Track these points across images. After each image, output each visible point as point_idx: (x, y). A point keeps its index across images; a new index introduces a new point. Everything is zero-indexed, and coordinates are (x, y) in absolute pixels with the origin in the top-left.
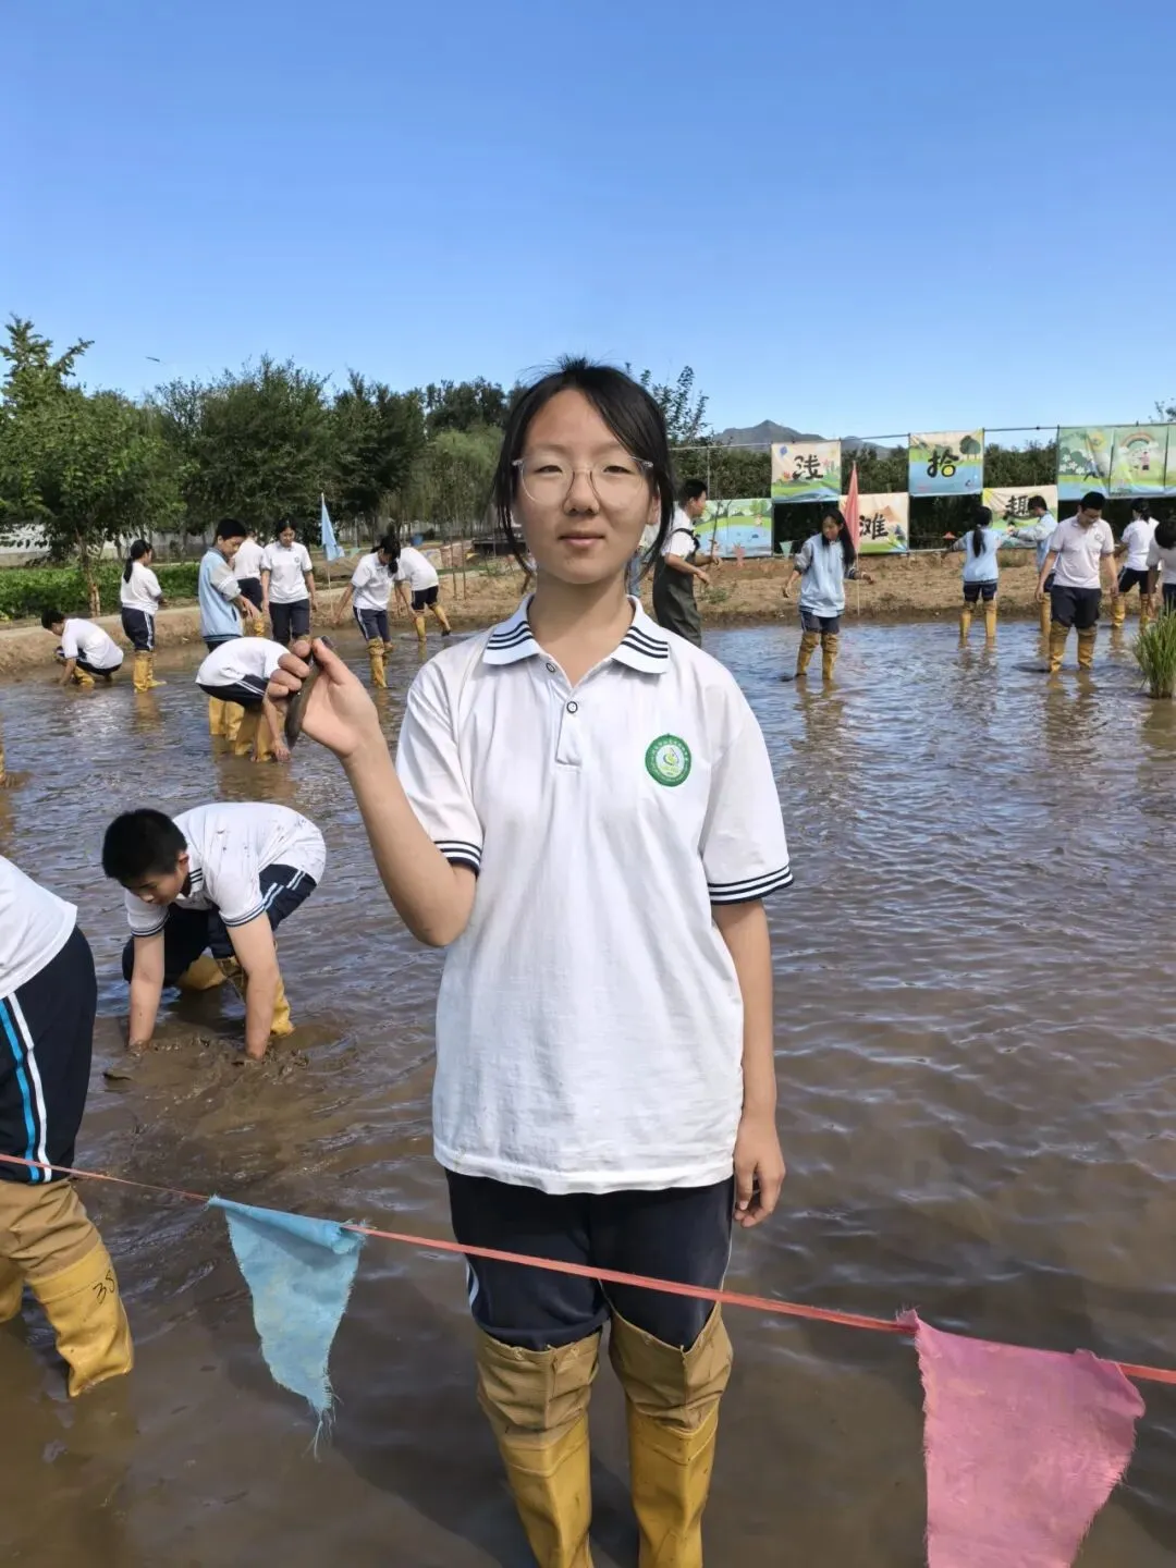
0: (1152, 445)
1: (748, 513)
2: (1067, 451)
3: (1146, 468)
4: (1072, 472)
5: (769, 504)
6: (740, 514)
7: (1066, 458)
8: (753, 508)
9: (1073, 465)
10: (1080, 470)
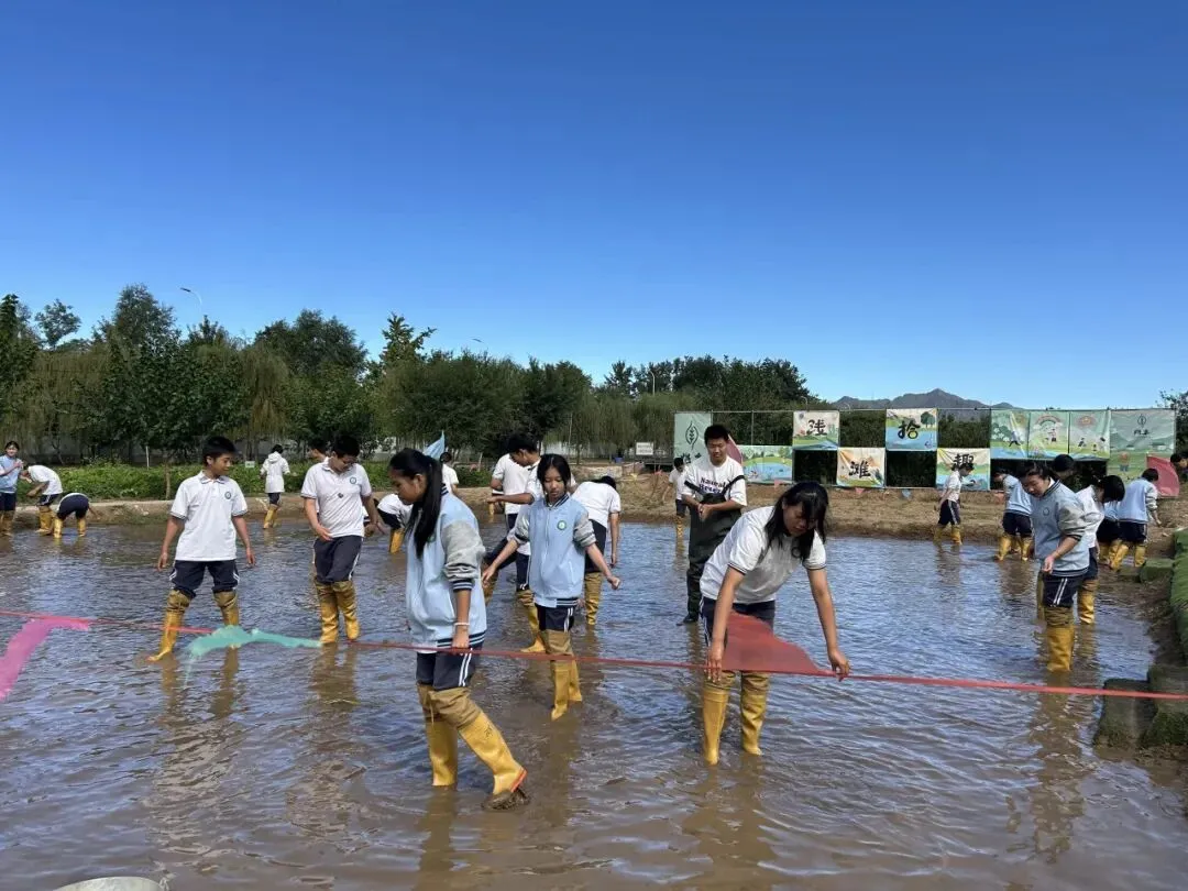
0: (1058, 425)
1: (777, 455)
2: (997, 426)
3: (1054, 440)
4: (1001, 440)
5: (790, 450)
6: (772, 455)
7: (996, 430)
8: (780, 452)
9: (1001, 436)
10: (1006, 439)
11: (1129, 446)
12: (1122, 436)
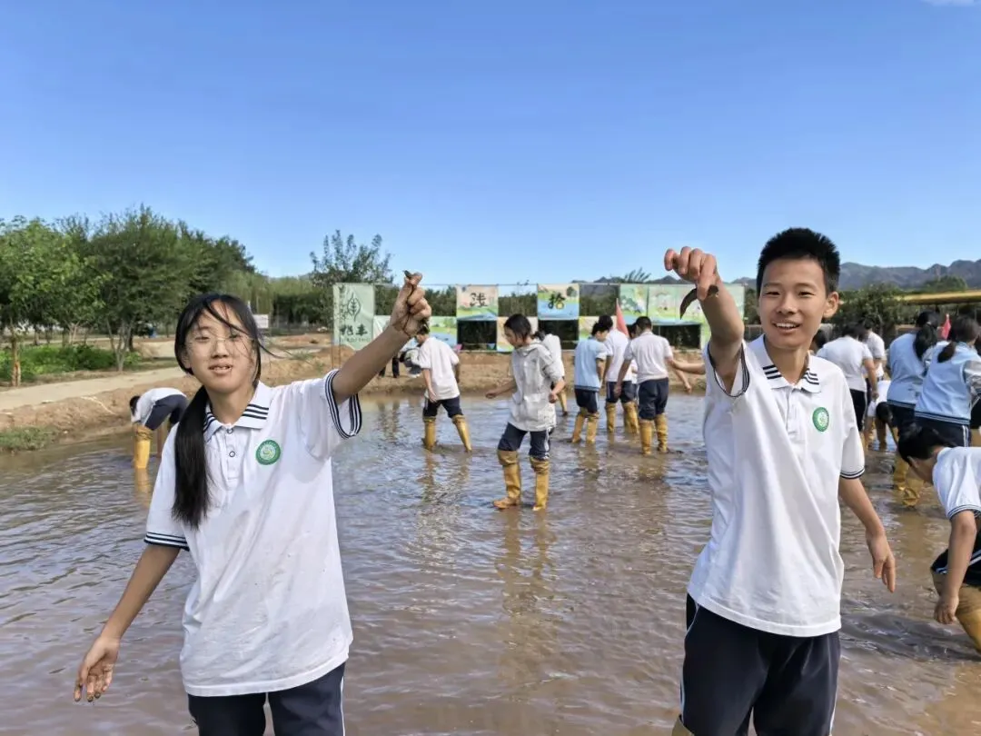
0: (668, 296)
1: (442, 325)
5: (454, 320)
6: (437, 326)
8: (445, 322)
9: (628, 306)
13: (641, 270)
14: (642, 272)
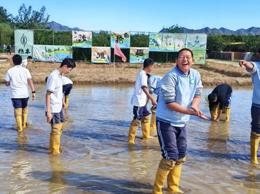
1: (65, 49)
2: (151, 39)
3: (170, 44)
4: (152, 44)
5: (71, 47)
7: (151, 40)
10: (154, 44)
11: (193, 47)
12: (191, 43)
13: (177, 25)
14: (177, 26)
